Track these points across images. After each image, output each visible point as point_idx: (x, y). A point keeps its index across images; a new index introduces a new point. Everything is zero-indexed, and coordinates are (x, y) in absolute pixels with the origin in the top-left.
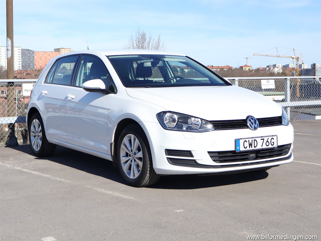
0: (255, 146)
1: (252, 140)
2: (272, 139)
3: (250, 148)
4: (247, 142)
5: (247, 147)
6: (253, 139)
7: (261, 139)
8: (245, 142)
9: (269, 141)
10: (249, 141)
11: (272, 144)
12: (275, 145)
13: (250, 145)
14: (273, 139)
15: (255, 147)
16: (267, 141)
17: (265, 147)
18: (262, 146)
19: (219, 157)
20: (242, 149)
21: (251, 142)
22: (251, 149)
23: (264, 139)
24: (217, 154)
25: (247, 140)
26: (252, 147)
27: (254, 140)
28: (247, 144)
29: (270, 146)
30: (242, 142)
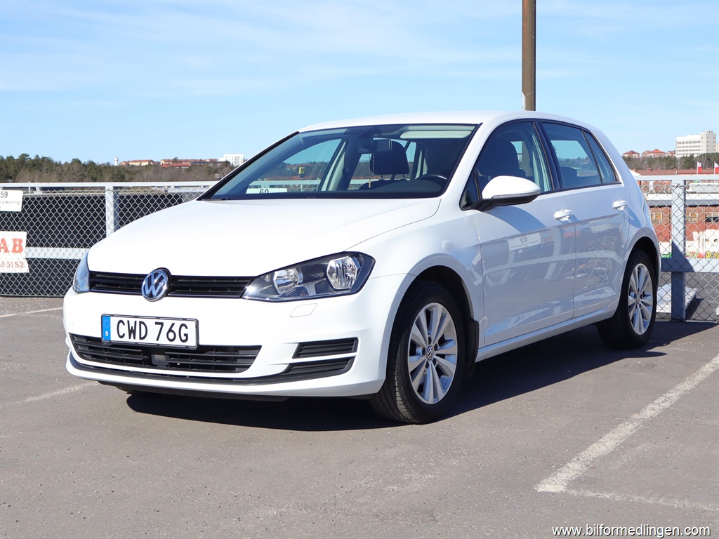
0: (142, 336)
1: (136, 322)
2: (183, 328)
3: (130, 338)
4: (124, 324)
5: (124, 335)
6: (138, 320)
7: (157, 323)
8: (121, 324)
9: (176, 329)
10: (128, 321)
11: (184, 338)
12: (191, 343)
13: (132, 332)
14: (187, 328)
15: (141, 338)
16: (170, 330)
17: (164, 341)
18: (157, 340)
19: (90, 348)
20: (114, 338)
21: (132, 324)
22: (132, 340)
23: (162, 324)
24: (85, 341)
25: (125, 320)
26: (134, 338)
27: (141, 323)
28: (124, 329)
29: (177, 343)
30: (114, 321)
